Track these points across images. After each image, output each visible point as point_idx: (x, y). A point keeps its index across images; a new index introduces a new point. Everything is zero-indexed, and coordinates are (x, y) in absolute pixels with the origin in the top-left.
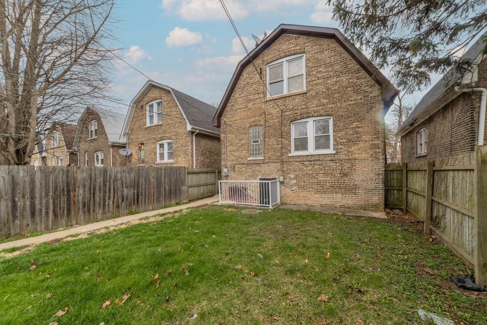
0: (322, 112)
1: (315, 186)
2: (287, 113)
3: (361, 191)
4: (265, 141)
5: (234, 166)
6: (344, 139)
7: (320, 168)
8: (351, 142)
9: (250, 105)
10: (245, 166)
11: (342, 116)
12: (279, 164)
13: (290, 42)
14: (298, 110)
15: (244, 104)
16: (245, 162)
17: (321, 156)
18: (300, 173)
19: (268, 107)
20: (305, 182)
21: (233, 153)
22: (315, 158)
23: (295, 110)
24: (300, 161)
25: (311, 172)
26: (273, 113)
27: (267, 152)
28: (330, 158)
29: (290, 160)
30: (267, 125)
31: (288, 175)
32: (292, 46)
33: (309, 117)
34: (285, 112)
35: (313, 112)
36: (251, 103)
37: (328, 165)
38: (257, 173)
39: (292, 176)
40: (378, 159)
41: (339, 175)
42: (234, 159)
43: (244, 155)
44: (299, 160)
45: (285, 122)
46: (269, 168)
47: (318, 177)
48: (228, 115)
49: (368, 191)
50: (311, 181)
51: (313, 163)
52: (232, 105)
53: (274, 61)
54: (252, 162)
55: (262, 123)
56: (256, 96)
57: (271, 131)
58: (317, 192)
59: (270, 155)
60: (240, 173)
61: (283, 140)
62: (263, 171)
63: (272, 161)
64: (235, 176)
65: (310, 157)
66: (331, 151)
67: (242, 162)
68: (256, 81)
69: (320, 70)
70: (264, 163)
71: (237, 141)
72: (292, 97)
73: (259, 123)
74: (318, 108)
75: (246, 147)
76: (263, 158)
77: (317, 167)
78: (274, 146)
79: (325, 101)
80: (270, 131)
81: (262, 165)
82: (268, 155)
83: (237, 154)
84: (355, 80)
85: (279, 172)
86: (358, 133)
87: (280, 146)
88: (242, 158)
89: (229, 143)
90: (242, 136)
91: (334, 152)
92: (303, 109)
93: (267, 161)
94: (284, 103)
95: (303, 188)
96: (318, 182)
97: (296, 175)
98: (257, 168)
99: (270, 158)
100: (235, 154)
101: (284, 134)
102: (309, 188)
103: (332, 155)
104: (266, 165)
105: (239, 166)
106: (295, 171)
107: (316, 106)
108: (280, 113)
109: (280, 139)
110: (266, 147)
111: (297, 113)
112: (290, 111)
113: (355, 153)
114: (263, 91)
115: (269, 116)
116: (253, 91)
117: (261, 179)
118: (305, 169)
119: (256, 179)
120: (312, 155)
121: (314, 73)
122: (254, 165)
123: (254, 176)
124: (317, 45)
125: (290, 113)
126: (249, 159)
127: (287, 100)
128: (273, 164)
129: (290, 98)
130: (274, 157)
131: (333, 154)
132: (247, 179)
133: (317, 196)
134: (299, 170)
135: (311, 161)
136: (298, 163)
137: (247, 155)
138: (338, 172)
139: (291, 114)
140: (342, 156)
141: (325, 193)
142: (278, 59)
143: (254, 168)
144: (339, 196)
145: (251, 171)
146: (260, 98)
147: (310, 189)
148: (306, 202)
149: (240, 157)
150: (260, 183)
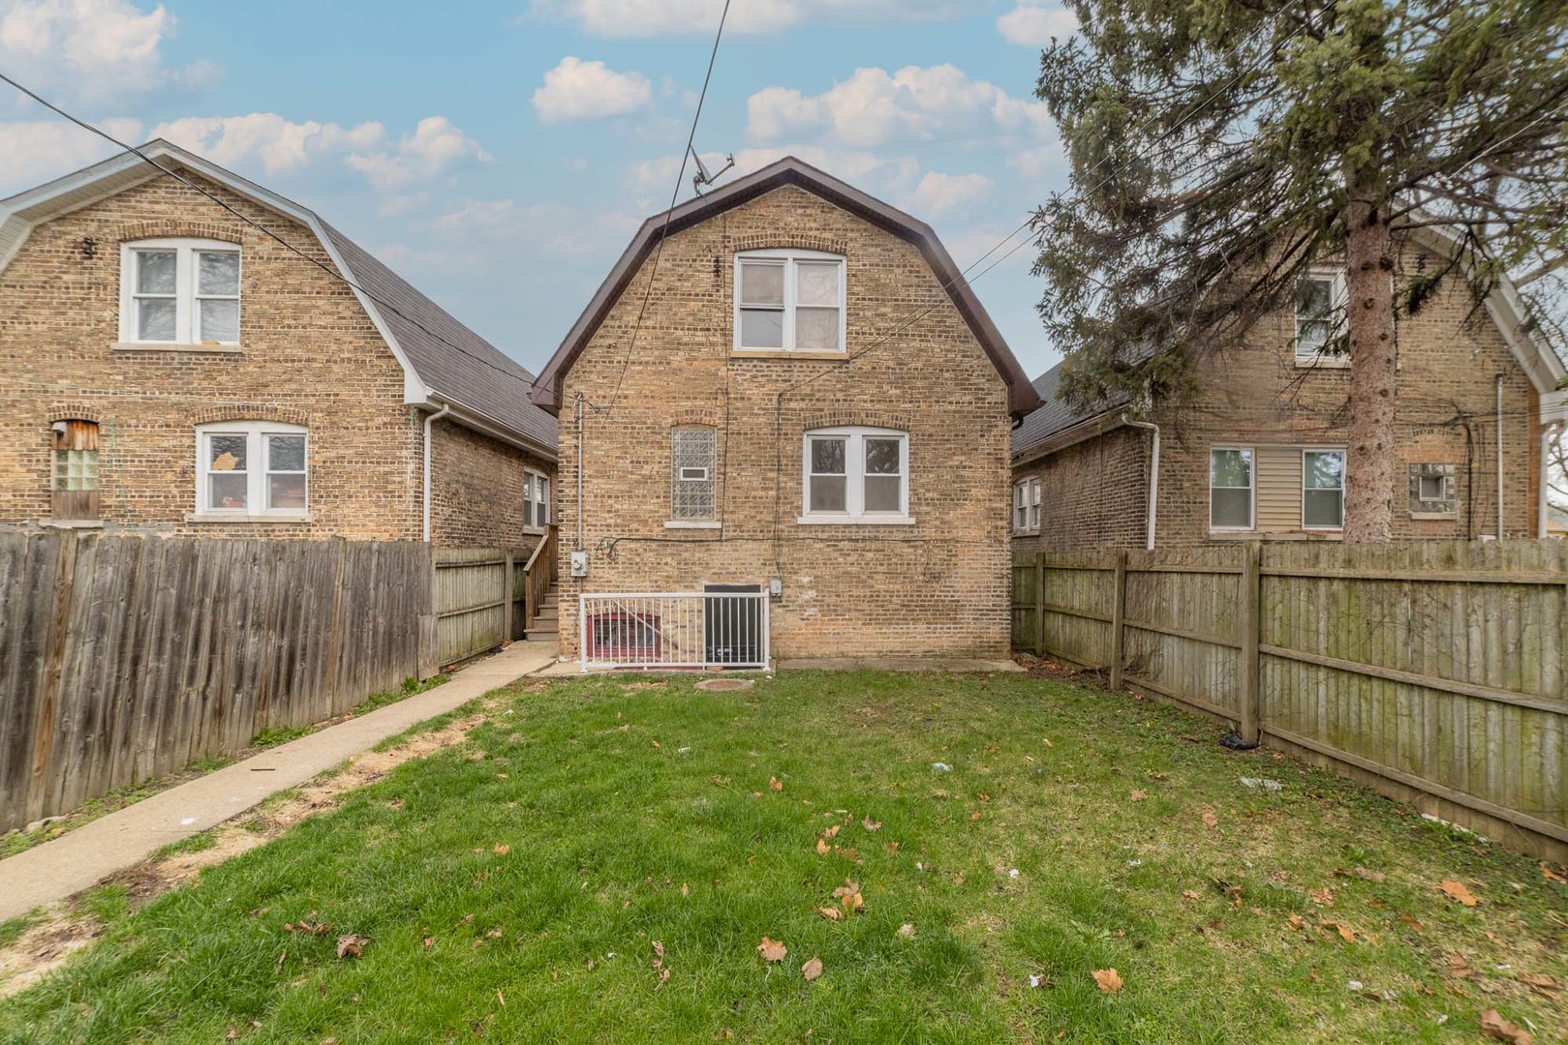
0: (885, 418)
1: (865, 606)
2: (793, 405)
3: (967, 616)
4: (725, 474)
5: (612, 547)
6: (935, 490)
7: (877, 560)
8: (950, 499)
9: (678, 359)
10: (654, 545)
11: (931, 435)
12: (767, 545)
13: (808, 212)
14: (824, 400)
15: (656, 353)
16: (657, 532)
17: (882, 530)
18: (826, 572)
19: (739, 378)
20: (838, 596)
21: (610, 502)
22: (867, 534)
23: (818, 400)
24: (827, 540)
25: (854, 569)
26: (754, 397)
27: (731, 509)
28: (901, 536)
29: (801, 535)
30: (734, 427)
31: (794, 577)
32: (813, 225)
33: (854, 425)
34: (790, 400)
35: (863, 415)
36: (681, 353)
37: (898, 551)
38: (697, 568)
39: (806, 580)
40: (1001, 542)
41: (921, 578)
42: (612, 521)
43: (651, 511)
44: (825, 536)
45: (787, 428)
46: (735, 555)
47: (872, 582)
48: (593, 377)
49: (982, 613)
50: (855, 593)
51: (860, 545)
52: (609, 346)
53: (758, 248)
54: (679, 535)
55: (718, 419)
56: (700, 337)
57: (746, 448)
58: (871, 620)
59: (740, 516)
60: (636, 568)
61: (783, 478)
62: (716, 563)
63: (746, 535)
64: (613, 579)
65: (855, 529)
66: (902, 516)
67: (644, 532)
68: (698, 290)
69: (883, 310)
70: (720, 541)
71: (626, 464)
72: (811, 364)
73: (706, 420)
74: (877, 407)
75: (661, 488)
76: (718, 525)
77: (870, 555)
78: (753, 493)
79: (893, 392)
80: (743, 448)
81: (715, 546)
82: (734, 516)
83: (624, 506)
84: (959, 358)
85: (768, 568)
86: (962, 479)
87: (773, 493)
88: (645, 523)
89: (596, 467)
90: (643, 452)
91: (913, 521)
92: (838, 400)
93: (731, 534)
94: (787, 374)
95: (835, 611)
96: (872, 596)
97: (816, 577)
98: (697, 555)
99: (740, 526)
100: (617, 506)
101: (784, 461)
102: (849, 610)
103: (907, 529)
104: (726, 547)
105: (633, 545)
106: (812, 565)
107: (872, 401)
108: (775, 401)
109: (774, 475)
110: (730, 493)
111: (822, 410)
112: (803, 400)
113: (956, 527)
114: (722, 325)
115: (739, 404)
116: (690, 319)
117: (708, 589)
118: (841, 560)
119: (692, 587)
120: (858, 526)
121: (868, 314)
122: (688, 545)
123: (685, 579)
124: (877, 246)
125: (802, 405)
126: (668, 525)
127: (796, 370)
128: (751, 545)
129: (804, 365)
130: (752, 524)
131: (910, 526)
132: (659, 589)
133: (870, 630)
134: (825, 564)
135: (857, 540)
136: (820, 545)
137: (662, 511)
138: (920, 569)
139: (806, 410)
140: (930, 533)
141: (889, 622)
142: (771, 248)
143: (686, 555)
144: (922, 627)
145: (674, 564)
146: (712, 344)
147: (853, 614)
148: (842, 649)
149: (635, 517)
150: (708, 600)
